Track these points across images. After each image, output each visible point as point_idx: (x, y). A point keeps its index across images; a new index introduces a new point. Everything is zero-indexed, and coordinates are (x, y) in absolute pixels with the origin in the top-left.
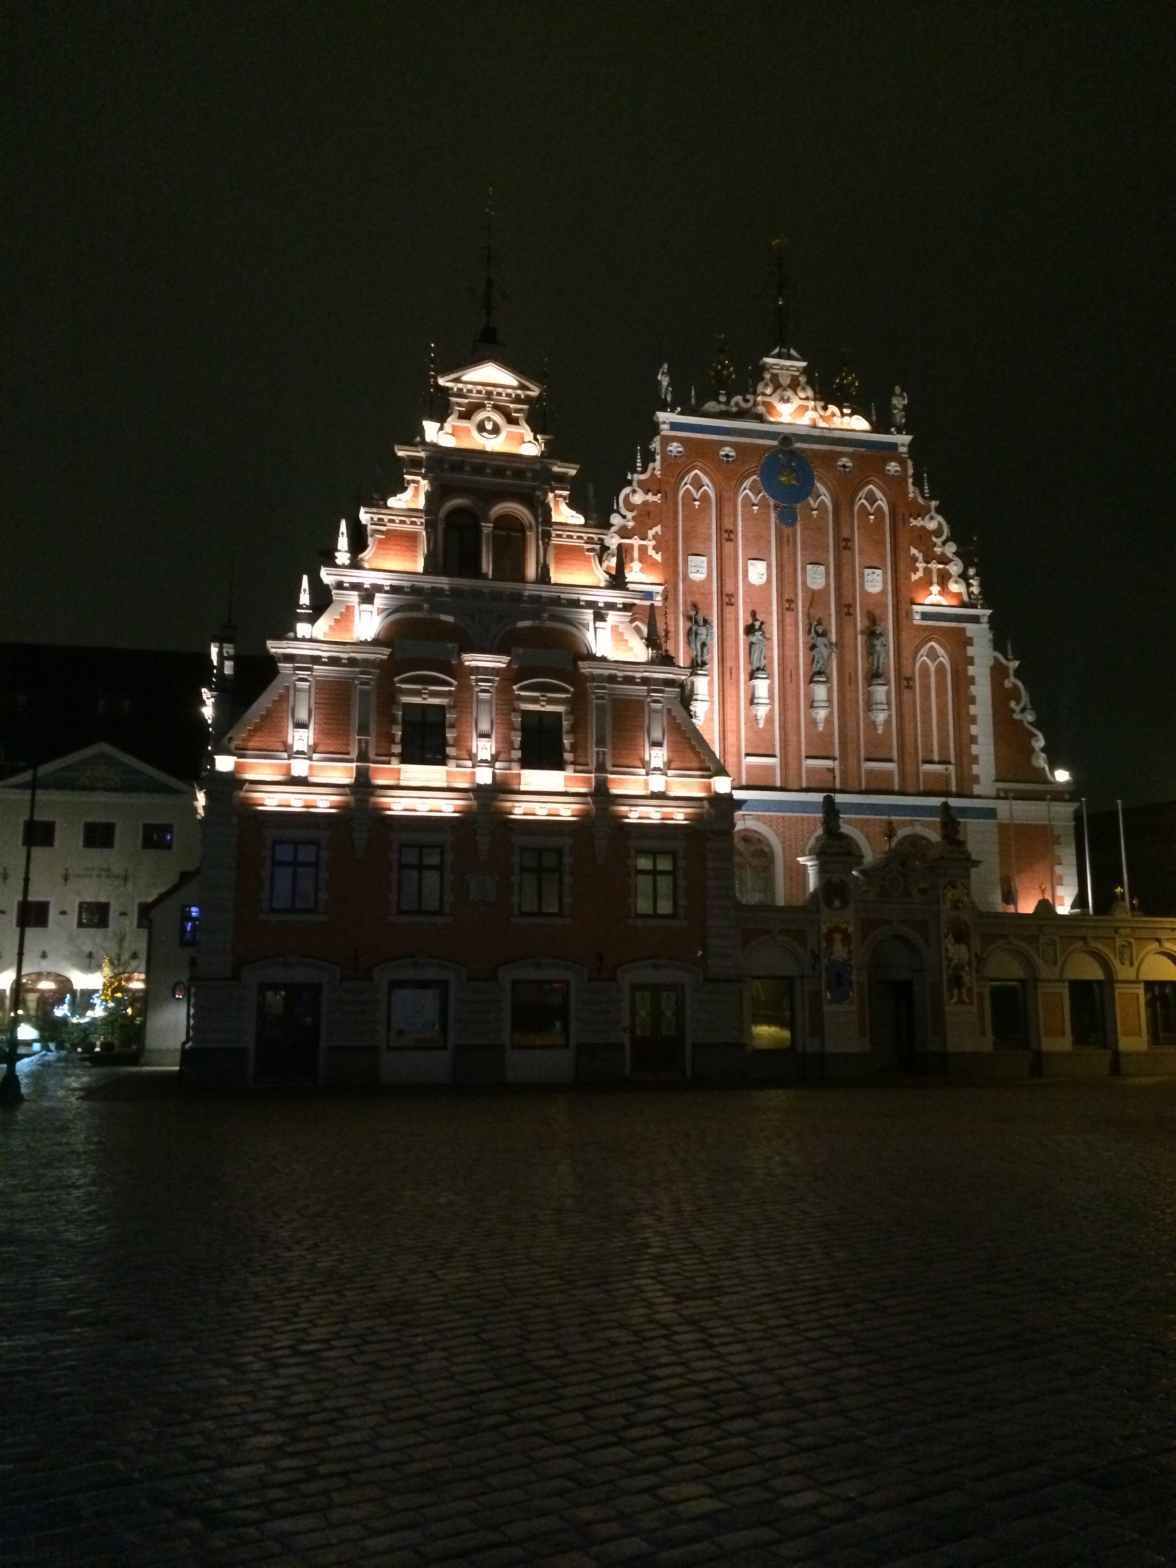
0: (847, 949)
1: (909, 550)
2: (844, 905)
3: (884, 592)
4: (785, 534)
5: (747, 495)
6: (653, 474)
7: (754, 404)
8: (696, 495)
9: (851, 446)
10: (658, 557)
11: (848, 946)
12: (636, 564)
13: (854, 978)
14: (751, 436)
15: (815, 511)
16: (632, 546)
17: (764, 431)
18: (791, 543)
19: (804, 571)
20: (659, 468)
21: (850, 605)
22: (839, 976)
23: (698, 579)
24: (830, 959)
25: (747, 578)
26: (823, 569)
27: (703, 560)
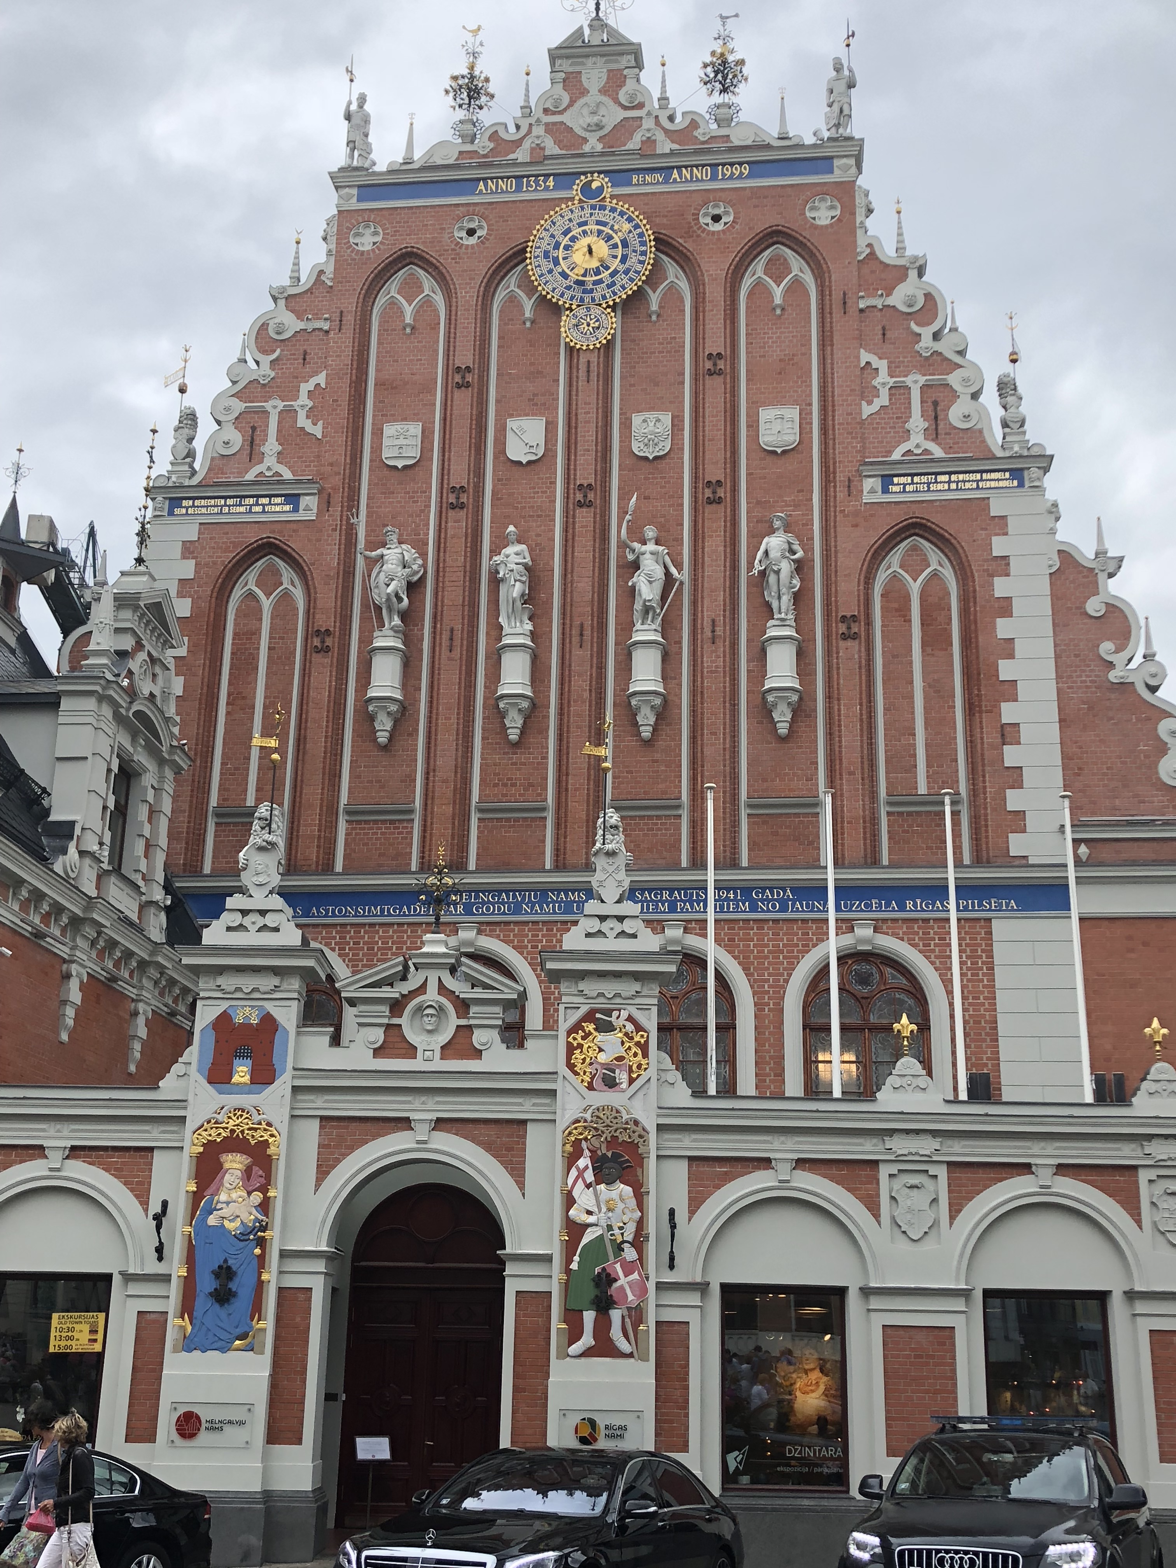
1: (858, 358)
3: (801, 448)
4: (583, 360)
5: (512, 299)
6: (318, 281)
7: (529, 132)
8: (409, 311)
9: (731, 177)
10: (317, 431)
11: (264, 1189)
12: (271, 446)
13: (270, 1276)
14: (519, 189)
15: (654, 307)
16: (266, 413)
17: (547, 176)
18: (594, 376)
19: (626, 425)
20: (330, 270)
21: (719, 483)
22: (225, 1273)
23: (400, 464)
24: (202, 1228)
25: (504, 452)
26: (667, 419)
27: (415, 429)
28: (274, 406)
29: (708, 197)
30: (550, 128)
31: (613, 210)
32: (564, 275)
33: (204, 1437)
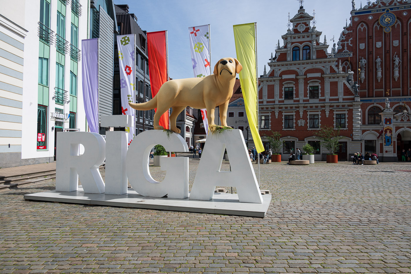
0: (391, 134)
2: (390, 123)
4: (387, 34)
5: (376, 26)
6: (350, 26)
7: (378, 3)
8: (362, 29)
9: (407, 8)
10: (352, 45)
11: (391, 133)
12: (346, 48)
13: (393, 140)
14: (377, 11)
15: (396, 27)
16: (345, 44)
17: (381, 10)
18: (388, 36)
19: (392, 42)
20: (352, 24)
21: (406, 49)
22: (388, 140)
23: (362, 49)
24: (386, 136)
25: (376, 46)
26: (398, 41)
27: (364, 44)
28: (346, 42)
29: (404, 11)
30: (381, 3)
31: (391, 14)
32: (384, 23)
33: (388, 152)
